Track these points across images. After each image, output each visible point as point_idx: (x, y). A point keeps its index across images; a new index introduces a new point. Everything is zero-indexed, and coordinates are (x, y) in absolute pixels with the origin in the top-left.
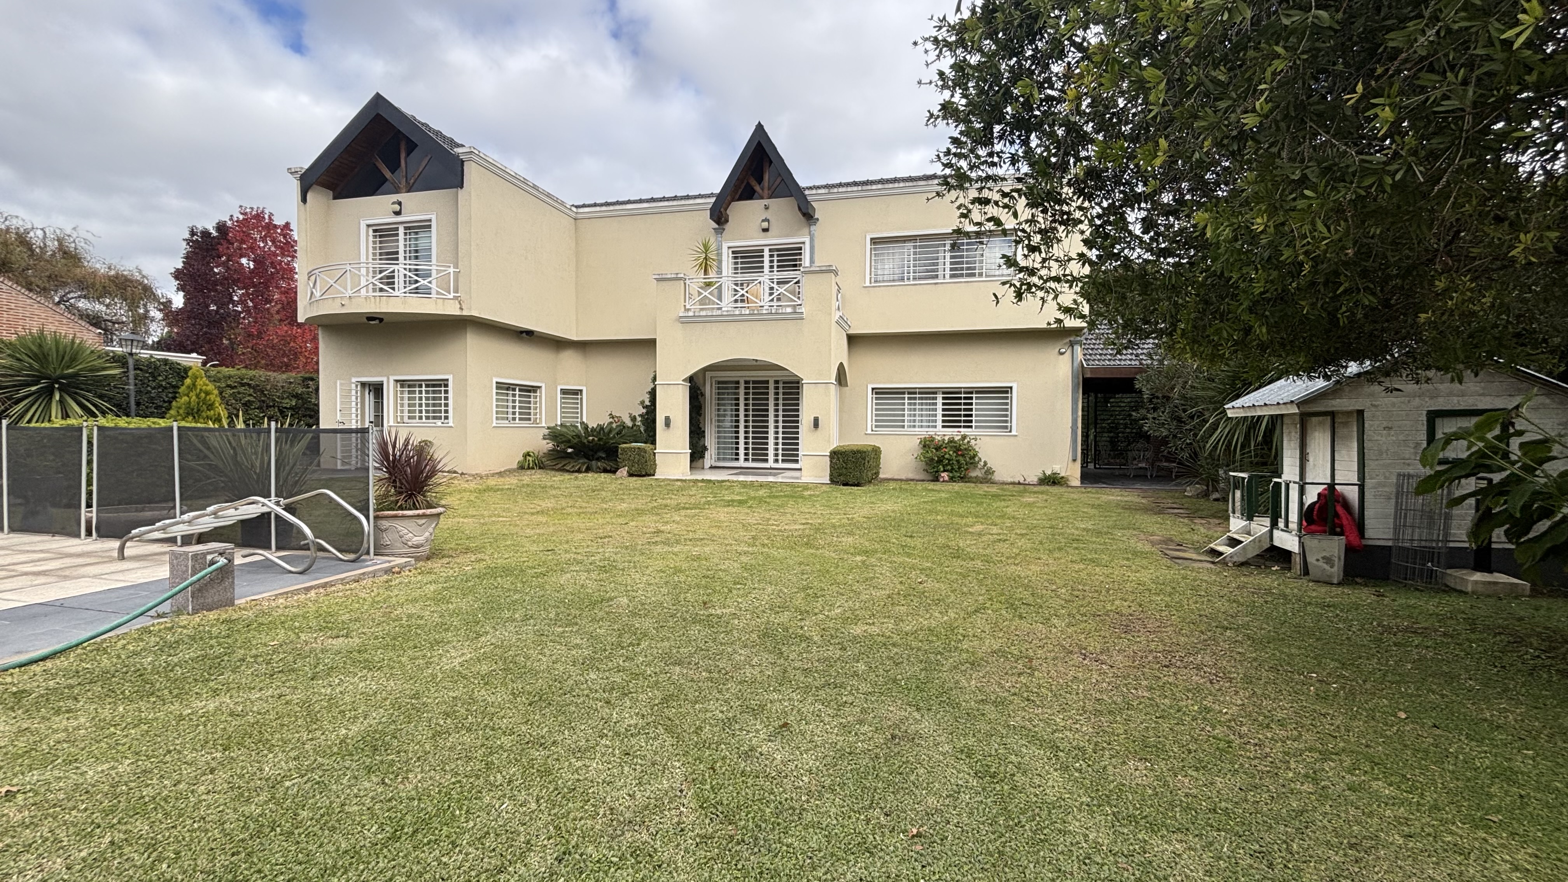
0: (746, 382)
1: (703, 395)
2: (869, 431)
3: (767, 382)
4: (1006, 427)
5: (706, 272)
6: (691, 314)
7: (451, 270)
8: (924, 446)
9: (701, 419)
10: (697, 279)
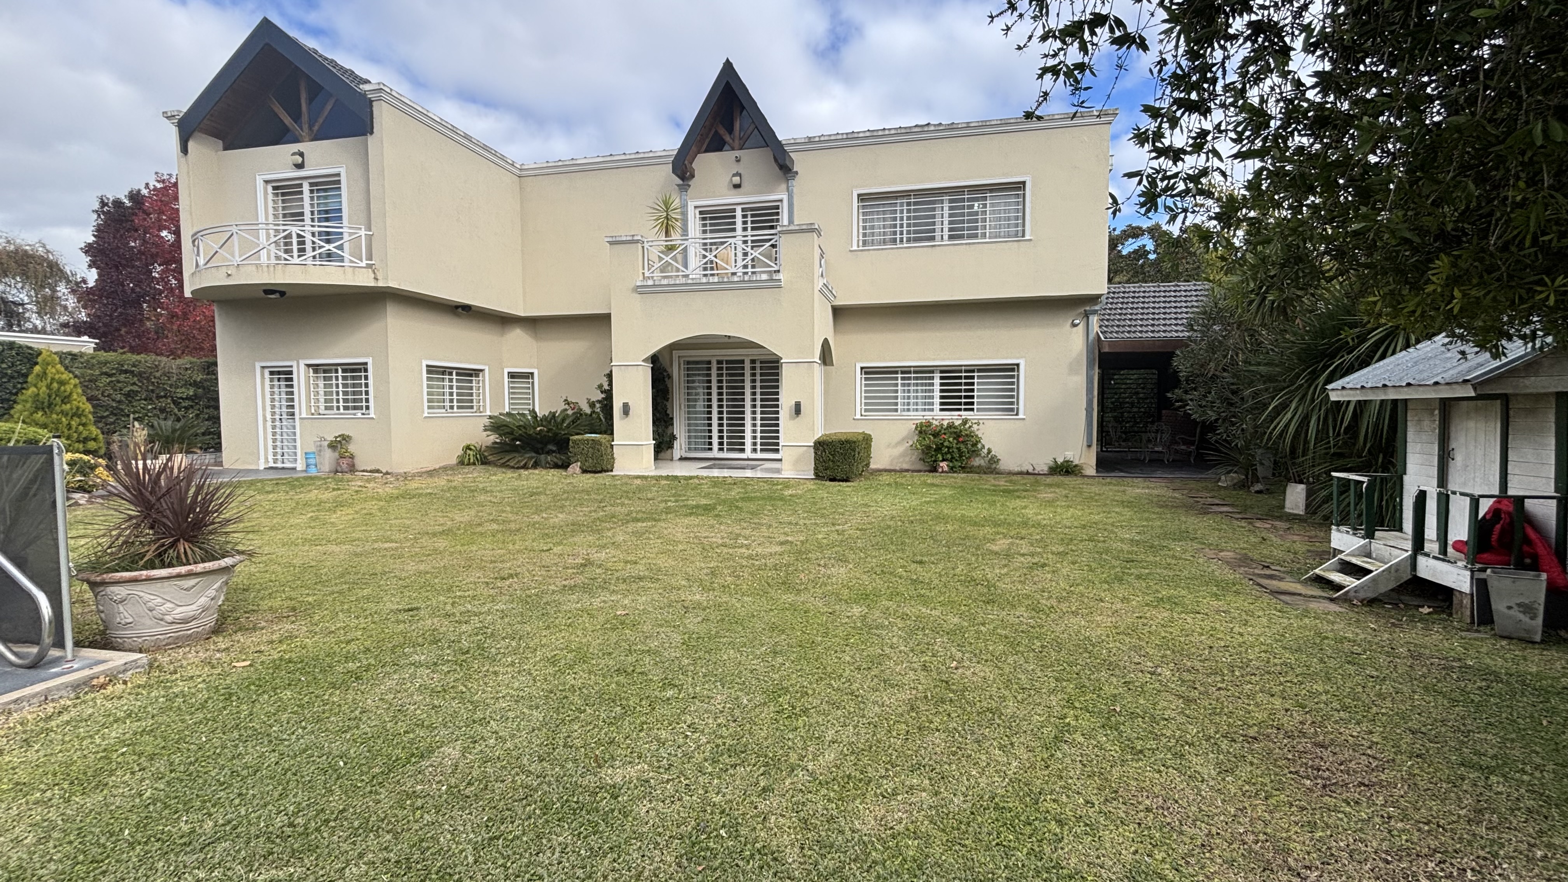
0: (719, 362)
1: (670, 377)
2: (858, 416)
3: (743, 362)
4: (1012, 410)
5: (667, 234)
6: (650, 283)
7: (363, 233)
8: (920, 432)
9: (668, 404)
10: (655, 241)
